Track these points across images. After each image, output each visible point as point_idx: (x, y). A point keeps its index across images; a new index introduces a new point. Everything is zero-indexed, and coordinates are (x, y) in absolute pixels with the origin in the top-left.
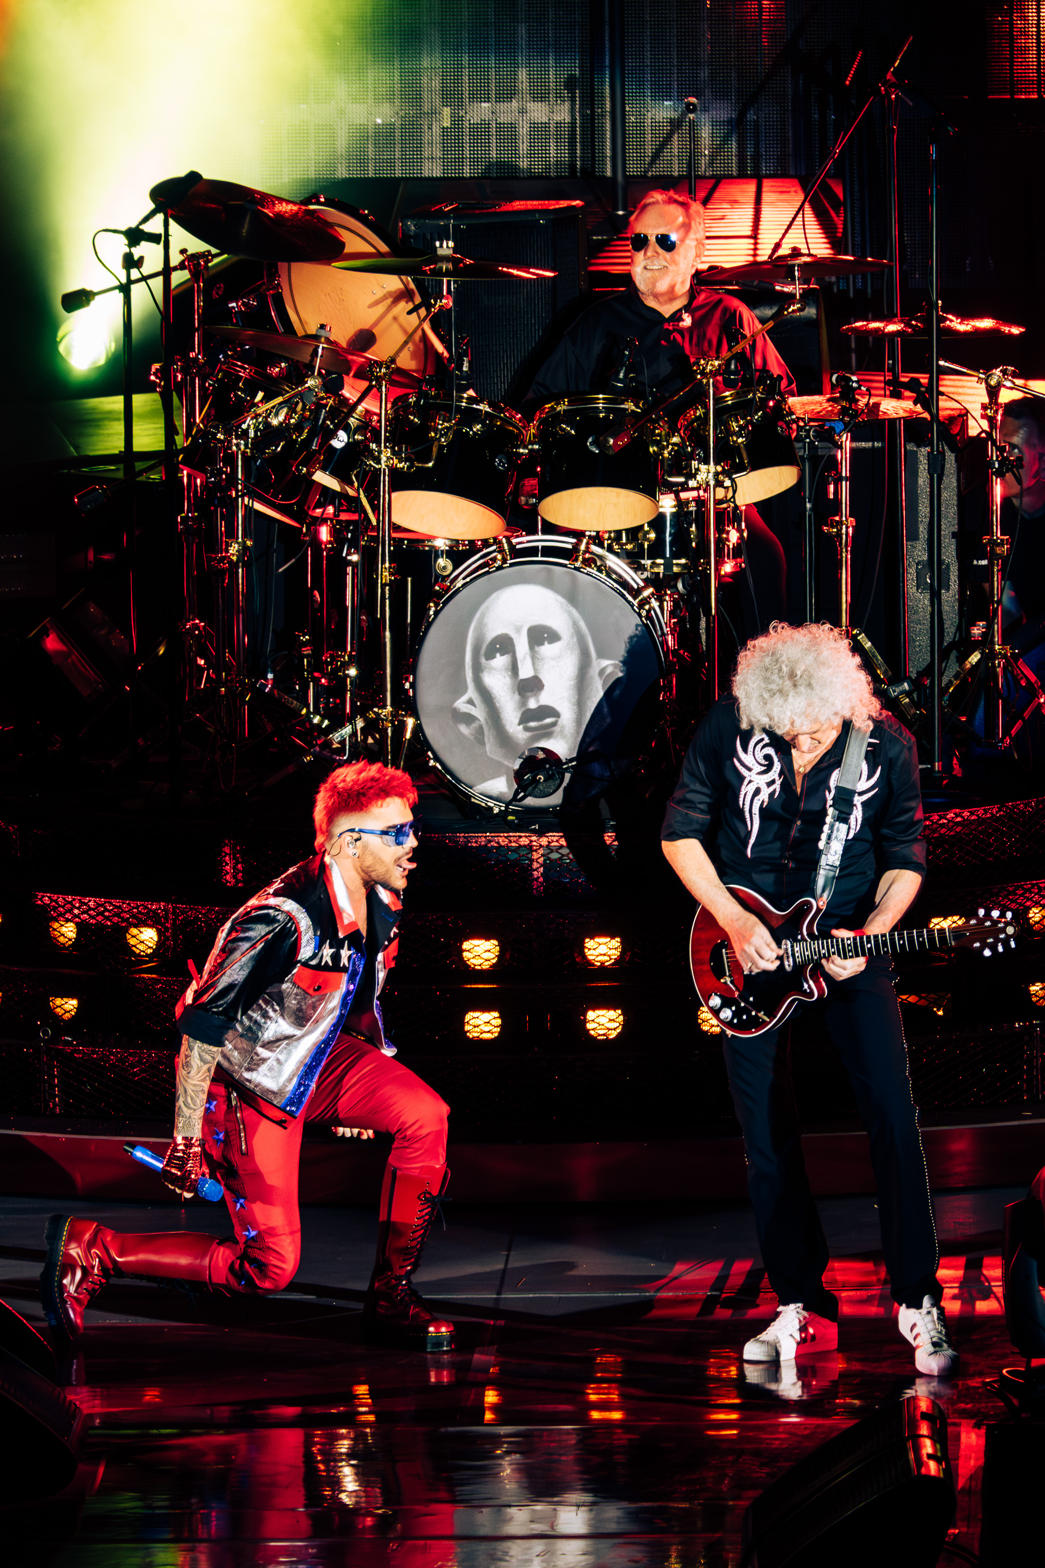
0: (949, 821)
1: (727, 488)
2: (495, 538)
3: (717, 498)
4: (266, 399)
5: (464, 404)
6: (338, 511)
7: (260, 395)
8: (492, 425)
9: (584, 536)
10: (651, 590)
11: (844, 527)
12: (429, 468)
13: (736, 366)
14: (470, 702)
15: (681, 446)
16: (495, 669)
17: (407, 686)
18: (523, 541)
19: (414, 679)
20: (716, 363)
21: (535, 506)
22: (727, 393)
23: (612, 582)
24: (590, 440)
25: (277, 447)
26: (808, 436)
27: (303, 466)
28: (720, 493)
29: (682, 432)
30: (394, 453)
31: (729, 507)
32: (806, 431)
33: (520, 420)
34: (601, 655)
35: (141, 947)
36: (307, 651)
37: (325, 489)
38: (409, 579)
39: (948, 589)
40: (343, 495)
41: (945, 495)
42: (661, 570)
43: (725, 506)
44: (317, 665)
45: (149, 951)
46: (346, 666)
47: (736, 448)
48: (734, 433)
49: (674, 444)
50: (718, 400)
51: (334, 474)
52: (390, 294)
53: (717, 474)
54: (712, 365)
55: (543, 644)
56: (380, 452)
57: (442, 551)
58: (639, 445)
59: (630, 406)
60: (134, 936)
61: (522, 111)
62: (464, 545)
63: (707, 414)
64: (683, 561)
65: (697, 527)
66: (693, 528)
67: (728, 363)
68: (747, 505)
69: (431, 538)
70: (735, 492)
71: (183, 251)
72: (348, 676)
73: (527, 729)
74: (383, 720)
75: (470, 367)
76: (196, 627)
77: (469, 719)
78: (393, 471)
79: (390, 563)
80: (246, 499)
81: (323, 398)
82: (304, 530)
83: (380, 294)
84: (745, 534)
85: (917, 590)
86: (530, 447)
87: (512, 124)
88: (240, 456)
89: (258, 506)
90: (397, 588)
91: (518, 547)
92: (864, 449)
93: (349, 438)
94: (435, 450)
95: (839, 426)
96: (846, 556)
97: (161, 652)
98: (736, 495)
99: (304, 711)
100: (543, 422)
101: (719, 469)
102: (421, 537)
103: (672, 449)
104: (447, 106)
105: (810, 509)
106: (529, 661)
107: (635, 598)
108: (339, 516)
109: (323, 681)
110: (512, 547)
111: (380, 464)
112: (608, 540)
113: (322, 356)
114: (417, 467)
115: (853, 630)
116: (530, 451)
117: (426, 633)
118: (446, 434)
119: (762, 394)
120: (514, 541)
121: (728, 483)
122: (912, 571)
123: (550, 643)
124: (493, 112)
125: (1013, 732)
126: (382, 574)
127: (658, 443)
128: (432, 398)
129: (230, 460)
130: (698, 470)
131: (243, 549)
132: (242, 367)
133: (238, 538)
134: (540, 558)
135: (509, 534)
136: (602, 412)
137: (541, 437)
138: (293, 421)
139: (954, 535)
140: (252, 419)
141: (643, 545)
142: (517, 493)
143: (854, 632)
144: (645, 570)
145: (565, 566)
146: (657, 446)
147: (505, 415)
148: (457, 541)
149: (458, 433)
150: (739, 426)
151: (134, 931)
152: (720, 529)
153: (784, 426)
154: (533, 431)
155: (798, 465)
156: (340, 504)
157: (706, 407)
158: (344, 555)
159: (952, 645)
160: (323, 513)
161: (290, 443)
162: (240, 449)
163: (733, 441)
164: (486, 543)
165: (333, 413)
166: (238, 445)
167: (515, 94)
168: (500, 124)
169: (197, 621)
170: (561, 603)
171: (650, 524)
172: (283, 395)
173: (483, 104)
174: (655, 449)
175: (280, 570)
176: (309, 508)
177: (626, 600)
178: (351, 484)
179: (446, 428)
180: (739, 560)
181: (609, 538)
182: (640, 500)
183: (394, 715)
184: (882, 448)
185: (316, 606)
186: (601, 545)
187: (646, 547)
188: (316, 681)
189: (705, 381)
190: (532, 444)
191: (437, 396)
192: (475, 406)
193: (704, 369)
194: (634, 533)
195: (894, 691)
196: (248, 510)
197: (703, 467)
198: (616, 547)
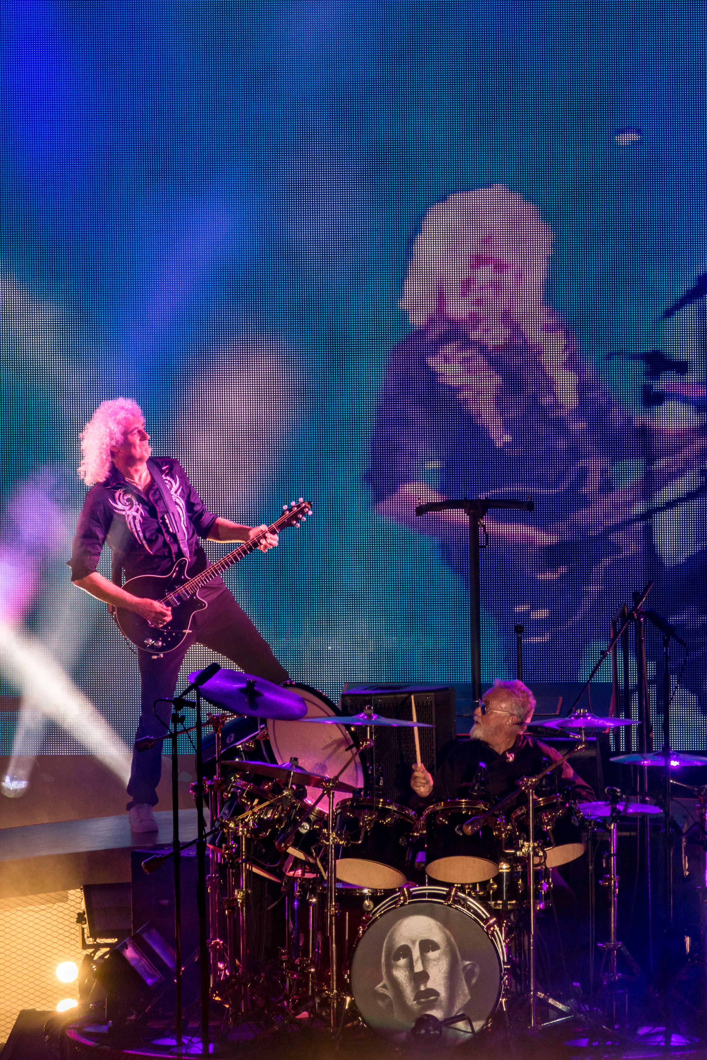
1: (541, 856)
2: (399, 888)
3: (535, 863)
4: (259, 803)
5: (380, 806)
6: (303, 872)
7: (256, 801)
8: (398, 818)
9: (454, 887)
10: (494, 919)
11: (613, 881)
12: (359, 844)
13: (546, 783)
14: (384, 986)
16: (400, 967)
17: (346, 977)
18: (416, 889)
19: (350, 972)
21: (424, 868)
22: (541, 799)
23: (470, 913)
24: (457, 827)
25: (266, 833)
26: (590, 825)
27: (282, 843)
28: (537, 860)
30: (337, 835)
31: (542, 868)
33: (414, 815)
34: (464, 958)
36: (285, 958)
37: (296, 859)
38: (347, 913)
40: (307, 863)
42: (501, 907)
43: (539, 868)
44: (293, 967)
46: (309, 966)
49: (509, 830)
50: (535, 803)
51: (301, 849)
52: (335, 742)
53: (534, 848)
54: (531, 781)
55: (429, 952)
56: (329, 834)
57: (367, 896)
58: (487, 830)
59: (482, 806)
62: (381, 893)
65: (522, 881)
66: (520, 882)
67: (541, 780)
68: (553, 868)
69: (362, 888)
70: (545, 859)
71: (209, 714)
72: (310, 972)
73: (419, 1003)
74: (330, 998)
75: (384, 783)
76: (217, 944)
77: (384, 997)
78: (337, 846)
79: (335, 902)
80: (248, 866)
81: (294, 803)
82: (284, 884)
83: (329, 741)
84: (552, 886)
86: (421, 832)
88: (244, 838)
89: (255, 870)
90: (340, 919)
91: (413, 893)
92: (625, 836)
93: (310, 827)
94: (362, 833)
95: (609, 819)
96: (613, 899)
98: (546, 861)
100: (428, 816)
101: (536, 844)
102: (354, 887)
105: (592, 870)
106: (420, 962)
107: (485, 924)
108: (304, 875)
109: (295, 976)
110: (410, 893)
111: (329, 842)
112: (468, 889)
113: (293, 776)
114: (351, 844)
115: (618, 944)
116: (421, 834)
117: (357, 945)
118: (369, 824)
119: (562, 799)
120: (411, 889)
121: (541, 854)
123: (433, 950)
126: (330, 909)
127: (499, 830)
128: (361, 802)
129: (238, 840)
130: (523, 845)
131: (246, 895)
133: (243, 889)
134: (427, 899)
135: (408, 885)
136: (464, 811)
137: (428, 826)
138: (276, 817)
140: (251, 816)
142: (413, 861)
143: (619, 946)
144: (491, 907)
145: (442, 903)
147: (405, 813)
148: (377, 890)
149: (376, 823)
150: (548, 819)
152: (537, 882)
153: (576, 819)
154: (422, 822)
156: (305, 868)
158: (307, 898)
160: (294, 874)
161: (274, 831)
162: (244, 834)
164: (394, 891)
165: (300, 812)
166: (242, 831)
169: (218, 940)
170: (440, 927)
171: (494, 879)
172: (269, 801)
174: (497, 833)
175: (269, 908)
176: (286, 870)
177: (479, 924)
178: (311, 855)
179: (370, 820)
180: (548, 901)
181: (469, 888)
182: (488, 865)
183: (338, 995)
184: (636, 836)
185: (291, 931)
186: (464, 892)
187: (491, 893)
188: (291, 977)
189: (527, 791)
190: (422, 830)
191: (364, 800)
192: (387, 807)
193: (527, 783)
194: (484, 885)
196: (249, 873)
197: (526, 844)
198: (473, 893)
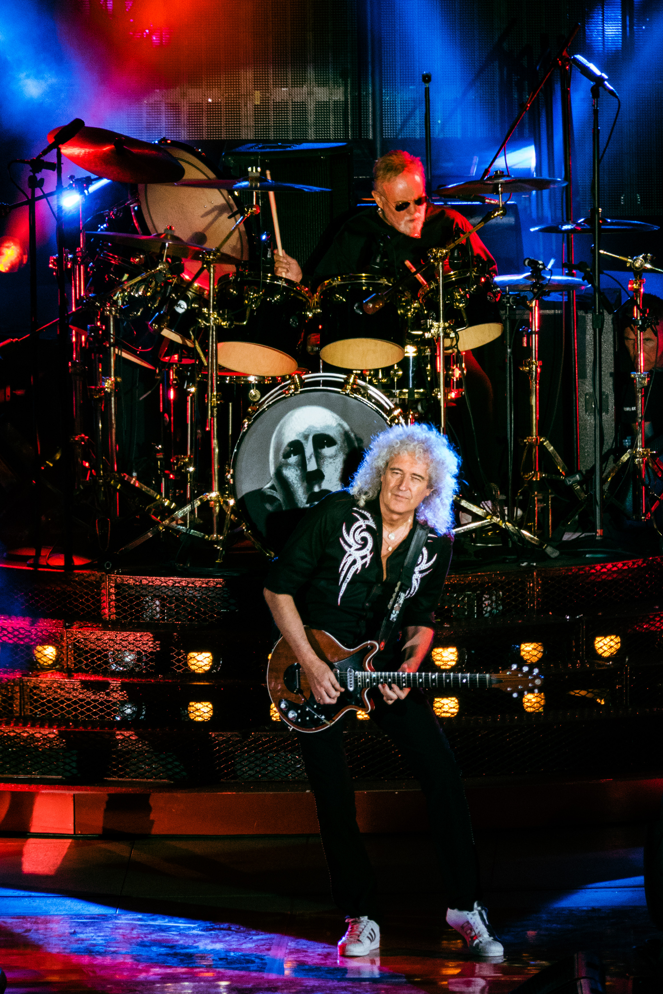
0: (608, 570)
1: (452, 338)
2: (290, 376)
3: (445, 346)
4: (129, 279)
5: (268, 281)
6: (180, 358)
7: (126, 276)
8: (288, 296)
9: (353, 373)
10: (399, 410)
11: (534, 366)
12: (244, 325)
13: (458, 254)
14: (273, 488)
15: (420, 309)
16: (290, 465)
17: (229, 476)
18: (308, 377)
19: (234, 472)
20: (444, 251)
21: (318, 352)
22: (452, 273)
23: (371, 404)
24: (356, 305)
25: (137, 312)
26: (508, 302)
27: (156, 324)
28: (448, 342)
29: (420, 300)
30: (219, 315)
31: (454, 352)
32: (507, 298)
33: (307, 292)
35: (44, 659)
36: (160, 456)
37: (172, 342)
38: (230, 404)
39: (607, 412)
40: (184, 346)
41: (604, 346)
42: (407, 396)
43: (450, 351)
44: (167, 465)
45: (50, 662)
46: (186, 465)
47: (459, 310)
48: (457, 300)
49: (415, 308)
50: (446, 277)
51: (177, 331)
52: (216, 208)
53: (445, 329)
55: (324, 448)
56: (209, 314)
57: (253, 384)
58: (390, 309)
59: (384, 281)
60: (39, 652)
61: (310, 93)
62: (268, 380)
63: (438, 287)
64: (422, 390)
65: (431, 367)
66: (428, 368)
67: (452, 251)
68: (466, 352)
69: (246, 375)
70: (457, 341)
72: (188, 472)
76: (83, 439)
77: (272, 500)
78: (219, 328)
79: (217, 392)
80: (117, 350)
81: (169, 278)
82: (158, 371)
83: (209, 207)
84: (465, 372)
85: (586, 412)
86: (314, 311)
87: (303, 102)
88: (112, 319)
89: (125, 355)
90: (222, 410)
91: (306, 381)
92: (549, 315)
93: (188, 306)
94: (248, 313)
95: (530, 295)
96: (535, 386)
97: (58, 458)
98: (459, 344)
99: (158, 497)
100: (323, 293)
101: (447, 325)
102: (238, 375)
103: (414, 311)
104: (257, 90)
105: (510, 353)
106: (313, 460)
107: (388, 416)
108: (181, 361)
109: (172, 476)
110: (302, 381)
111: (209, 322)
113: (168, 248)
114: (235, 325)
115: (540, 439)
116: (314, 314)
117: (241, 441)
118: (256, 302)
119: (476, 273)
120: (304, 377)
121: (452, 335)
122: (582, 400)
123: (328, 446)
124: (289, 94)
125: (653, 508)
126: (211, 400)
127: (404, 307)
128: (246, 276)
129: (105, 320)
130: (432, 326)
131: (115, 384)
132: (113, 257)
133: (111, 376)
134: (321, 388)
135: (300, 372)
136: (364, 286)
137: (321, 304)
138: (149, 294)
139: (611, 374)
140: (120, 293)
141: (394, 380)
142: (305, 344)
143: (541, 440)
144: (395, 397)
145: (338, 392)
146: (403, 310)
147: (297, 289)
148: (264, 377)
149: (264, 301)
150: (460, 295)
151: (39, 648)
152: (447, 368)
153: (492, 295)
154: (316, 300)
155: (501, 322)
156: (182, 353)
157: (437, 282)
158: (185, 387)
159: (610, 452)
160: (170, 360)
161: (147, 311)
162: (112, 314)
163: (456, 306)
164: (284, 379)
165: (176, 289)
166: (110, 311)
167: (305, 81)
168: (295, 102)
169: (83, 435)
170: (336, 419)
171: (398, 364)
172: (141, 276)
173: (283, 89)
174: (402, 311)
175: (141, 399)
176: (160, 356)
177: (382, 417)
178: (189, 338)
179: (256, 297)
181: (370, 375)
182: (391, 348)
183: (220, 497)
184: (561, 315)
185: (166, 424)
186: (364, 380)
187: (396, 380)
188: (167, 477)
189: (436, 264)
190: (316, 308)
191: (249, 275)
192: (275, 282)
193: (436, 255)
194: (387, 371)
195: (570, 481)
196: (118, 357)
197: (435, 324)
198: (375, 381)
